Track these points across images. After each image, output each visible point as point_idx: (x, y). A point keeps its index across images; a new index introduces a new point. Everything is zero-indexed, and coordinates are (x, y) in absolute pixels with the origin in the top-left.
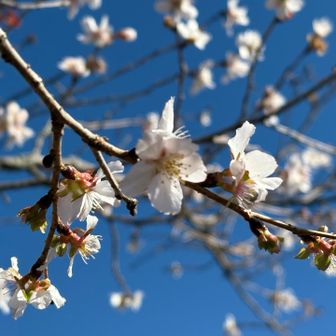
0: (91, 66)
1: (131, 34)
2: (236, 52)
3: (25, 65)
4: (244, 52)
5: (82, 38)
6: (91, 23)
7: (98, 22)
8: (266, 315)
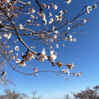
0: (31, 21)
1: (37, 18)
2: (50, 21)
3: (25, 44)
4: (51, 21)
5: (30, 18)
6: (32, 16)
7: (33, 16)
8: (48, 49)
